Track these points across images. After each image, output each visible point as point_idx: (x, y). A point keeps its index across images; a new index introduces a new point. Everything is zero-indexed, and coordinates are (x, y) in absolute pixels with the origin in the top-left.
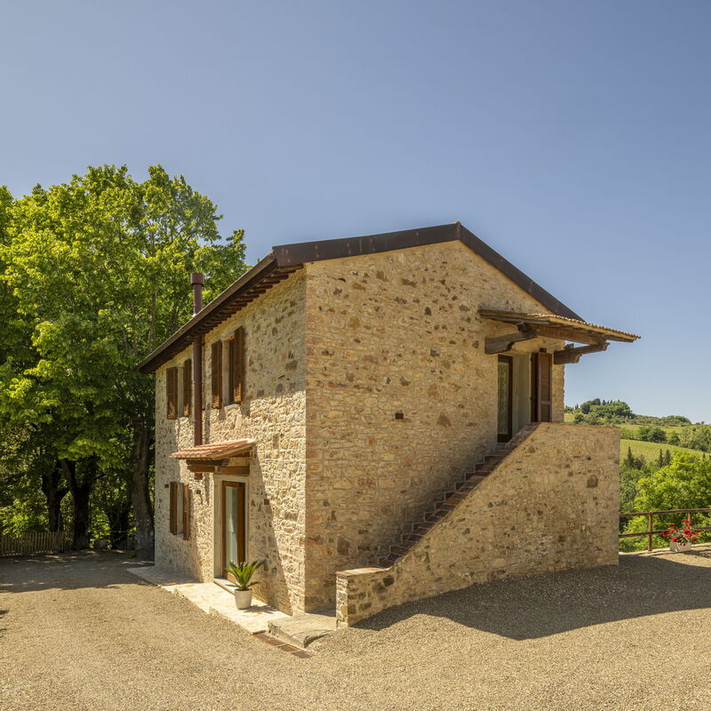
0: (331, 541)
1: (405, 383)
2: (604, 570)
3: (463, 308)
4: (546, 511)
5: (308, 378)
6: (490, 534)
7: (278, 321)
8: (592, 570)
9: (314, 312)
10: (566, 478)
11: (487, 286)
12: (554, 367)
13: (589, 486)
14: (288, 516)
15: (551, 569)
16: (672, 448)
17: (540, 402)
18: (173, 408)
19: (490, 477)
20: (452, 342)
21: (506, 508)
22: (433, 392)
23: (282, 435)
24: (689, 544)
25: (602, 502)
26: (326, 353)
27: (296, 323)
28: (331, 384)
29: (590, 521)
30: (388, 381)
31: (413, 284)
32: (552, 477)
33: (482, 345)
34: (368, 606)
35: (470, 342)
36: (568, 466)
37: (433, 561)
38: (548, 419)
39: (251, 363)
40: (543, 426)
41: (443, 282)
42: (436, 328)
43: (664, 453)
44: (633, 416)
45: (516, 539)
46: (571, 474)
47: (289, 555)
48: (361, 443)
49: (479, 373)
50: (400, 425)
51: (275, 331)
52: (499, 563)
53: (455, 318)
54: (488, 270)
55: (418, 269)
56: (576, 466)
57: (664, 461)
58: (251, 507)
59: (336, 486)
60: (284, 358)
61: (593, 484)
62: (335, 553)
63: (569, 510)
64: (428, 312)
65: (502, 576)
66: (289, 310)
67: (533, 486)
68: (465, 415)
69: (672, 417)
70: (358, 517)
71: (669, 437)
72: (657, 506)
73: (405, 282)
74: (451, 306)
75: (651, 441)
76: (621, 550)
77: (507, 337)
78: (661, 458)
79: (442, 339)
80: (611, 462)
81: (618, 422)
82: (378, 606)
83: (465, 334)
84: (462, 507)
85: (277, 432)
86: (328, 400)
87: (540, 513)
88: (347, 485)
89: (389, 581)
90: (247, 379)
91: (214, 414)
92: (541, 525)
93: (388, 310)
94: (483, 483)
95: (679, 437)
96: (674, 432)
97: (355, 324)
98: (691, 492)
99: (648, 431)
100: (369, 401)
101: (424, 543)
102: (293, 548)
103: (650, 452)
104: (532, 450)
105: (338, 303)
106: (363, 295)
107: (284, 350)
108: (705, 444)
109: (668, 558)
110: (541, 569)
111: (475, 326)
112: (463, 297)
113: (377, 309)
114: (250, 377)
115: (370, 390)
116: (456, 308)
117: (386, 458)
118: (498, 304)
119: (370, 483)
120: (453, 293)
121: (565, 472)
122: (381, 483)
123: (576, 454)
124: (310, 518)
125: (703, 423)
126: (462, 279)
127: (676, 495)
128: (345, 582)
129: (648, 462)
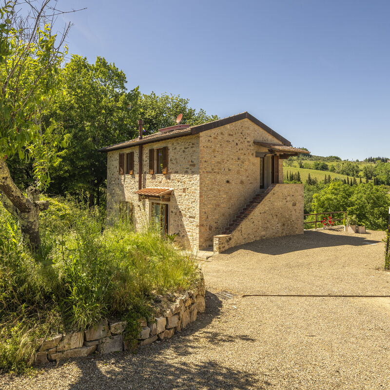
0: (207, 226)
1: (229, 170)
2: (298, 236)
3: (248, 142)
4: (279, 215)
5: (200, 170)
6: (260, 223)
7: (185, 148)
8: (294, 236)
9: (202, 148)
10: (285, 203)
11: (256, 133)
12: (280, 160)
13: (293, 205)
14: (190, 217)
15: (280, 235)
16: (331, 174)
17: (275, 174)
18: (122, 170)
19: (260, 204)
20: (245, 154)
21: (266, 214)
22: (238, 172)
23: (188, 189)
24: (331, 226)
25: (298, 211)
26: (206, 162)
27: (195, 151)
28: (207, 172)
29: (294, 218)
30: (224, 170)
31: (232, 135)
32: (281, 203)
33: (255, 154)
34: (224, 247)
35: (251, 154)
36: (286, 199)
37: (243, 232)
38: (278, 182)
39: (171, 160)
40: (277, 185)
41: (242, 133)
42: (240, 150)
43: (327, 176)
44: (311, 156)
45: (269, 225)
46: (287, 202)
47: (191, 230)
48: (216, 192)
49: (254, 164)
50: (228, 185)
51: (184, 151)
52: (263, 233)
53: (245, 146)
54: (256, 127)
55: (233, 130)
56: (288, 199)
57: (327, 181)
58: (171, 213)
59: (209, 207)
60: (189, 162)
61: (294, 205)
62: (208, 230)
63: (286, 214)
64: (237, 144)
65: (264, 238)
66: (191, 145)
67: (274, 206)
68: (249, 180)
69: (332, 157)
70: (216, 218)
71: (330, 168)
72: (322, 207)
73: (230, 135)
74: (244, 141)
75: (321, 169)
76: (305, 228)
77: (264, 153)
78: (326, 179)
79: (241, 153)
80: (301, 197)
81: (303, 159)
82: (227, 247)
83: (249, 151)
84: (252, 214)
85: (185, 187)
86: (206, 177)
87: (276, 215)
88: (211, 206)
89: (230, 239)
90: (169, 166)
91: (148, 176)
92: (277, 220)
93: (224, 145)
94: (258, 206)
95: (335, 167)
96: (332, 165)
97: (214, 151)
98: (338, 201)
99: (318, 164)
100: (218, 177)
101: (240, 226)
102: (193, 228)
103: (319, 176)
104: (274, 194)
105: (209, 144)
106: (216, 140)
107: (189, 159)
108: (349, 172)
109: (322, 232)
110: (277, 235)
111: (252, 148)
112: (248, 138)
113: (221, 145)
114: (170, 165)
115: (219, 173)
116: (246, 142)
117: (223, 197)
118: (260, 139)
119: (218, 205)
120: (245, 137)
121: (285, 201)
122: (222, 205)
123: (289, 194)
124: (201, 217)
125: (347, 160)
126: (248, 132)
127: (331, 202)
128: (218, 239)
129: (319, 181)
